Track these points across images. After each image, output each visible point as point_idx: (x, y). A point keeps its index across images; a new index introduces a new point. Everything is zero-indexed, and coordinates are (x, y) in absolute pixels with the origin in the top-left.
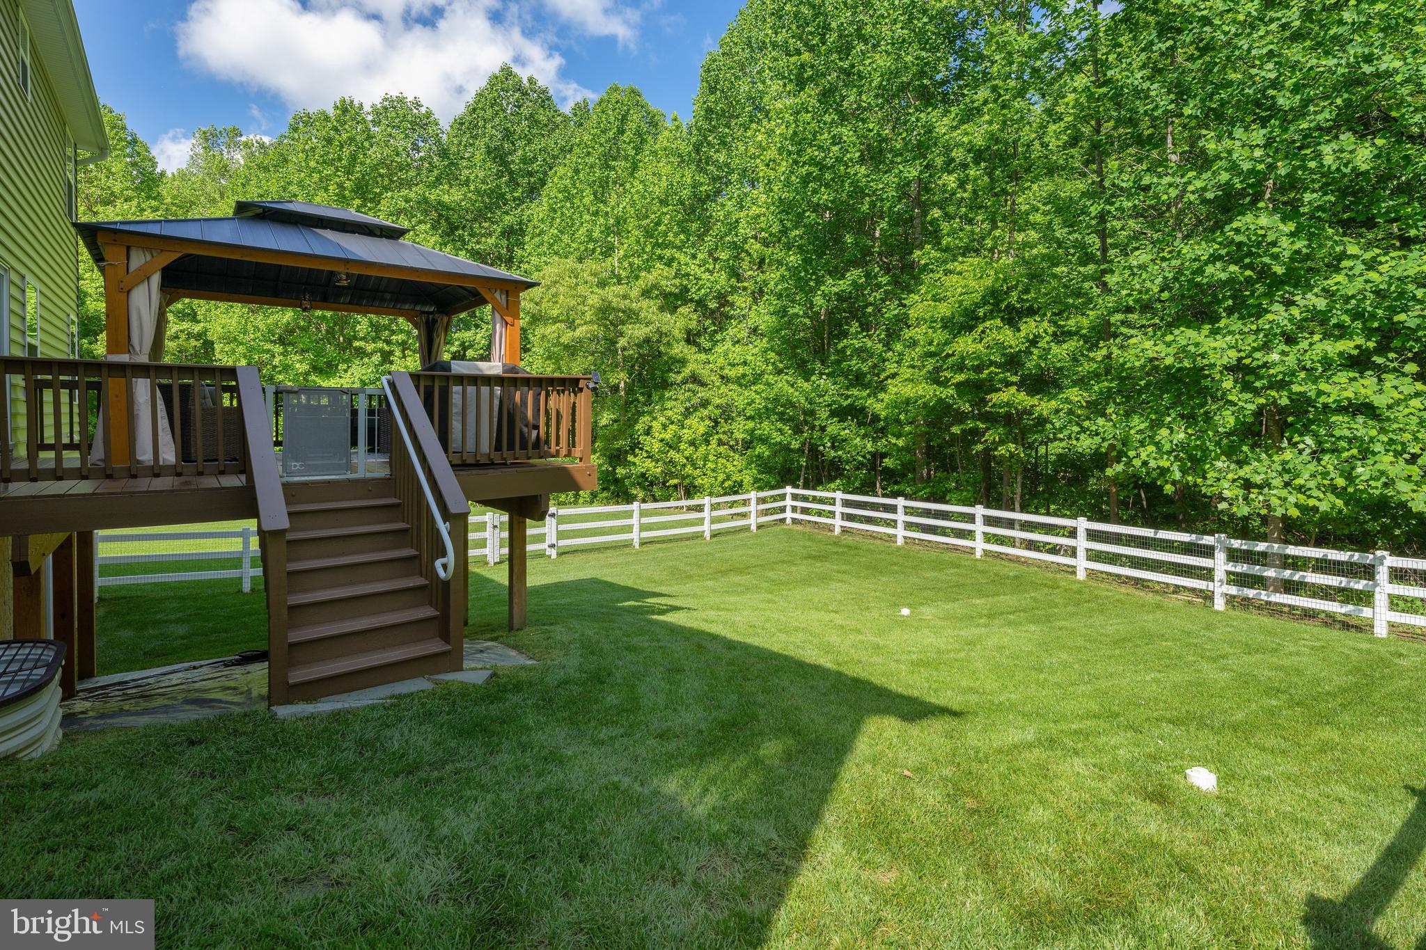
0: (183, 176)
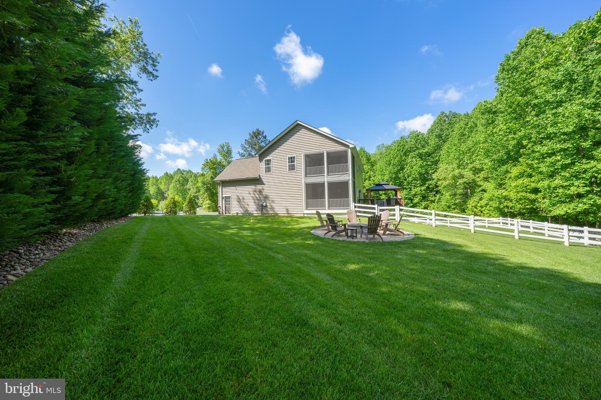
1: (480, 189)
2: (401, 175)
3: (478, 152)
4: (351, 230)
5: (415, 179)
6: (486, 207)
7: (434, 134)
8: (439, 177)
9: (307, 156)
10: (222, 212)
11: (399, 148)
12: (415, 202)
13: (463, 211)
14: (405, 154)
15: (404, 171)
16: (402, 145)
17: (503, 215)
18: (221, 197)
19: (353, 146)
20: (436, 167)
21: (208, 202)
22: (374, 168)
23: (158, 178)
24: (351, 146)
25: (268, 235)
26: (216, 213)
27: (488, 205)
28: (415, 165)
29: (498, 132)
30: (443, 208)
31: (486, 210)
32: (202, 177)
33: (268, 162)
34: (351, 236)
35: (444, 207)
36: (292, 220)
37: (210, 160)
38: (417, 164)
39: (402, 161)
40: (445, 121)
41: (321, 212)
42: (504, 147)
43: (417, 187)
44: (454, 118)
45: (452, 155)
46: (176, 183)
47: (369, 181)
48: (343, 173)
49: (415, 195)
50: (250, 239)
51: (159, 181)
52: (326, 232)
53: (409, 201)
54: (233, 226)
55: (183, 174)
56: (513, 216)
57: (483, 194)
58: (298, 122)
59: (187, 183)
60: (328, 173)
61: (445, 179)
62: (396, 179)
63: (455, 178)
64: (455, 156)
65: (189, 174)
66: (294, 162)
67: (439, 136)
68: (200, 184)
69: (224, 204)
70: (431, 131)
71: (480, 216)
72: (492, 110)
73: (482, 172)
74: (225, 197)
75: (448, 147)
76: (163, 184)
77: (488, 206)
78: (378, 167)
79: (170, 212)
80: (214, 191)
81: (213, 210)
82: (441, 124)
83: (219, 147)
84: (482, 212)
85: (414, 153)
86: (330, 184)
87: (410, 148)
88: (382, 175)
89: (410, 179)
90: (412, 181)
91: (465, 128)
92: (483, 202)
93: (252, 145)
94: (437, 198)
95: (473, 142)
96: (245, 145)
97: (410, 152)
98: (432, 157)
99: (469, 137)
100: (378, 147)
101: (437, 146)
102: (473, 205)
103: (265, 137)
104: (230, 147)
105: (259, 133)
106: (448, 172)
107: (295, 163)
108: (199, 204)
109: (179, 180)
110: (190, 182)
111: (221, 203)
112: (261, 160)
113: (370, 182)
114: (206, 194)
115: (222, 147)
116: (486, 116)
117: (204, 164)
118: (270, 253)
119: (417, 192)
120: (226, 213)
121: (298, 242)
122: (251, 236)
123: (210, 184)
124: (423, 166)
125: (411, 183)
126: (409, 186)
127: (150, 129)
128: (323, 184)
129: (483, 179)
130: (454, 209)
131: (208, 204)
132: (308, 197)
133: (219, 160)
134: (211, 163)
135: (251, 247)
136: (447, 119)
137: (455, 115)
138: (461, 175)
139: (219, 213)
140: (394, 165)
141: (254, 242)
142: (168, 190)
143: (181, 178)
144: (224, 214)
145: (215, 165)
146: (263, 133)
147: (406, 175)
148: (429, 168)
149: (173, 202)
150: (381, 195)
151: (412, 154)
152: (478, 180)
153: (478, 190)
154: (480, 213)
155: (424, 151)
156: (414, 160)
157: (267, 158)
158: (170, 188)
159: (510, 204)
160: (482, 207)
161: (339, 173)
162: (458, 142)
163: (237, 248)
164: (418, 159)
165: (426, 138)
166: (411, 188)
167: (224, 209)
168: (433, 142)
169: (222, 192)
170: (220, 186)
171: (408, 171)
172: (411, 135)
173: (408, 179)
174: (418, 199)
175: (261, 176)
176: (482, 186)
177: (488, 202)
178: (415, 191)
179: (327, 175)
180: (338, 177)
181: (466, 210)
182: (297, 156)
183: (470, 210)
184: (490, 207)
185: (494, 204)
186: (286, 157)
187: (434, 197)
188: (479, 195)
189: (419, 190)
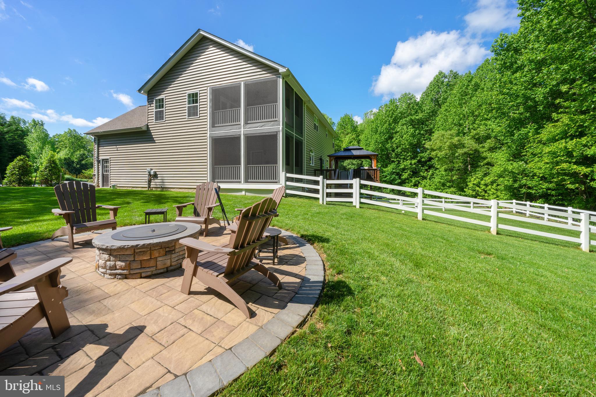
0: (361, 125)
1: (485, 161)
2: (388, 146)
5: (404, 150)
6: (492, 185)
7: (430, 97)
8: (433, 146)
9: (215, 92)
10: (98, 184)
11: (388, 113)
12: (403, 177)
14: (395, 121)
15: (393, 140)
16: (392, 110)
17: (516, 196)
18: (96, 160)
19: (286, 70)
20: (429, 136)
27: (495, 182)
28: (405, 134)
30: (436, 185)
31: (491, 189)
33: (161, 104)
35: (438, 185)
38: (407, 132)
39: (391, 128)
40: (443, 82)
43: (407, 160)
49: (404, 169)
53: (397, 177)
56: (531, 198)
57: (488, 169)
58: (202, 33)
60: (246, 120)
61: (440, 149)
63: (454, 147)
64: (454, 120)
66: (196, 103)
67: (435, 100)
69: (100, 171)
70: (426, 94)
73: (489, 141)
74: (103, 160)
77: (495, 185)
82: (438, 86)
84: (486, 192)
85: (405, 119)
86: (250, 139)
87: (401, 113)
89: (399, 150)
90: (401, 153)
92: (488, 179)
94: (430, 173)
97: (400, 118)
98: (426, 125)
99: (473, 96)
101: (432, 112)
102: (475, 182)
106: (445, 140)
107: (198, 104)
111: (97, 169)
112: (150, 101)
119: (407, 166)
120: (103, 186)
124: (415, 136)
125: (399, 154)
126: (398, 159)
128: (238, 138)
129: (489, 150)
130: (449, 187)
132: (216, 161)
136: (446, 80)
138: (461, 143)
140: (380, 133)
144: (101, 188)
147: (395, 146)
148: (422, 138)
151: (403, 121)
152: (481, 150)
153: (482, 164)
154: (483, 193)
155: (417, 117)
156: (405, 127)
157: (159, 97)
159: (530, 183)
160: (486, 185)
161: (264, 120)
162: (459, 104)
164: (410, 127)
165: (420, 103)
166: (399, 162)
167: (101, 180)
168: (427, 107)
169: (98, 151)
170: (95, 143)
171: (397, 141)
172: (403, 99)
173: (396, 150)
174: (407, 174)
175: (150, 126)
176: (487, 158)
177: (496, 178)
178: (404, 165)
179: (245, 124)
180: (261, 127)
181: (466, 188)
182: (201, 92)
183: (470, 189)
184: (498, 185)
185: (505, 182)
186: (186, 94)
187: (426, 172)
188: (484, 169)
189: (409, 163)
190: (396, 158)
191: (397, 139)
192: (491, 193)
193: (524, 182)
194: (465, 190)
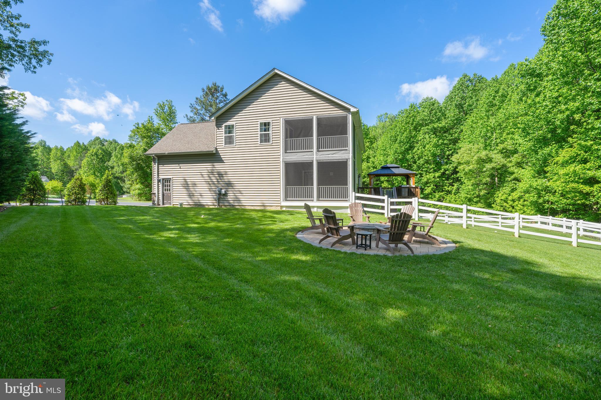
1: (512, 177)
2: (409, 157)
3: (511, 129)
4: (362, 235)
5: (427, 162)
6: (519, 201)
7: (454, 103)
8: (460, 160)
9: (288, 123)
10: (158, 202)
11: (408, 119)
12: (426, 192)
13: (489, 206)
14: (415, 129)
15: (414, 151)
16: (413, 115)
17: (542, 212)
18: (156, 179)
19: (355, 110)
20: (454, 147)
21: (139, 186)
22: (374, 145)
23: (65, 149)
24: (353, 110)
25: (227, 242)
26: (150, 204)
27: (522, 198)
28: (428, 144)
29: (541, 102)
31: (519, 205)
32: (130, 150)
33: (230, 129)
34: (362, 244)
36: (264, 217)
37: (143, 124)
38: (430, 142)
39: (412, 137)
40: (468, 86)
41: (310, 204)
42: (548, 123)
43: (430, 173)
44: (479, 83)
45: (477, 132)
46: (92, 158)
47: (367, 162)
48: (340, 149)
49: (427, 183)
50: (197, 250)
51: (66, 155)
52: (322, 237)
54: (172, 225)
55: (103, 145)
56: (554, 213)
57: (516, 184)
58: (276, 71)
59: (110, 159)
60: (318, 148)
61: (468, 163)
62: (402, 161)
63: (482, 161)
64: (481, 132)
65: (113, 146)
66: (268, 131)
67: (460, 106)
68: (126, 160)
69: (161, 190)
70: (450, 99)
71: (511, 212)
72: (534, 71)
73: (516, 155)
74: (163, 179)
75: (473, 121)
76: (72, 158)
77: (522, 200)
78: (379, 143)
79: (75, 200)
80: (148, 171)
81: (146, 199)
82: (463, 90)
83: (156, 106)
84: (513, 207)
85: (427, 127)
86: (321, 164)
87: (423, 120)
88: (385, 155)
89: (421, 161)
90: (423, 165)
91: (495, 96)
92: (515, 195)
93: (206, 106)
94: (455, 187)
95: (505, 115)
96: (195, 105)
97: (422, 125)
98: (450, 134)
99: (500, 108)
100: (380, 118)
101: (456, 119)
102: (502, 198)
103: (225, 95)
104: (173, 108)
105: (216, 90)
106: (473, 154)
107: (270, 132)
108: (125, 190)
109: (96, 154)
110: (113, 157)
111: (156, 188)
112: (218, 125)
113: (369, 164)
114: (136, 174)
115: (160, 106)
116: (528, 80)
117: (134, 129)
118: (233, 282)
119: (430, 179)
120: (163, 204)
121: (279, 256)
122: (200, 243)
123: (142, 159)
124: (438, 146)
125: (422, 167)
126: (420, 172)
127: (37, 66)
128: (311, 164)
129: (516, 165)
130: (477, 202)
131: (139, 189)
132: (288, 182)
133: (156, 125)
134: (144, 130)
135: (196, 268)
136: (470, 84)
137: (481, 79)
138: (489, 158)
139: (154, 204)
140: (401, 143)
141: (202, 257)
142: (80, 167)
143: (100, 151)
144: (161, 206)
145: (150, 132)
146: (222, 89)
147: (416, 157)
148: (446, 149)
149: (80, 185)
150: (382, 182)
151: (424, 129)
152: (509, 165)
153: (509, 179)
154: (511, 209)
155: (440, 125)
156: (427, 136)
157: (229, 123)
158: (83, 165)
159: (552, 198)
160: (513, 201)
161: (334, 149)
162: (485, 115)
163: (171, 273)
164: (433, 136)
165: (444, 108)
166: (421, 174)
167: (161, 198)
168: (452, 113)
169: (158, 171)
170: (155, 163)
171: (419, 151)
172: (424, 104)
173: (418, 162)
174: (430, 188)
175: (218, 150)
176: (514, 173)
177: (522, 194)
178: (427, 178)
179: (318, 151)
180: (333, 154)
181: (493, 204)
182: (273, 122)
183: (498, 204)
184: (525, 201)
185: (531, 198)
186: (259, 123)
187: (450, 187)
188: (511, 185)
189: (433, 176)
190: (418, 171)
191: (418, 149)
192: (518, 208)
193: (546, 198)
194: (492, 205)
